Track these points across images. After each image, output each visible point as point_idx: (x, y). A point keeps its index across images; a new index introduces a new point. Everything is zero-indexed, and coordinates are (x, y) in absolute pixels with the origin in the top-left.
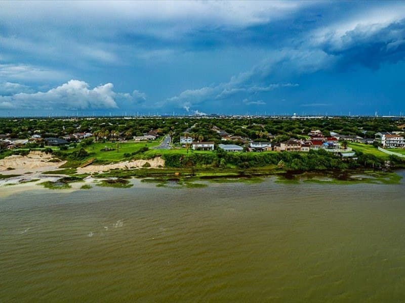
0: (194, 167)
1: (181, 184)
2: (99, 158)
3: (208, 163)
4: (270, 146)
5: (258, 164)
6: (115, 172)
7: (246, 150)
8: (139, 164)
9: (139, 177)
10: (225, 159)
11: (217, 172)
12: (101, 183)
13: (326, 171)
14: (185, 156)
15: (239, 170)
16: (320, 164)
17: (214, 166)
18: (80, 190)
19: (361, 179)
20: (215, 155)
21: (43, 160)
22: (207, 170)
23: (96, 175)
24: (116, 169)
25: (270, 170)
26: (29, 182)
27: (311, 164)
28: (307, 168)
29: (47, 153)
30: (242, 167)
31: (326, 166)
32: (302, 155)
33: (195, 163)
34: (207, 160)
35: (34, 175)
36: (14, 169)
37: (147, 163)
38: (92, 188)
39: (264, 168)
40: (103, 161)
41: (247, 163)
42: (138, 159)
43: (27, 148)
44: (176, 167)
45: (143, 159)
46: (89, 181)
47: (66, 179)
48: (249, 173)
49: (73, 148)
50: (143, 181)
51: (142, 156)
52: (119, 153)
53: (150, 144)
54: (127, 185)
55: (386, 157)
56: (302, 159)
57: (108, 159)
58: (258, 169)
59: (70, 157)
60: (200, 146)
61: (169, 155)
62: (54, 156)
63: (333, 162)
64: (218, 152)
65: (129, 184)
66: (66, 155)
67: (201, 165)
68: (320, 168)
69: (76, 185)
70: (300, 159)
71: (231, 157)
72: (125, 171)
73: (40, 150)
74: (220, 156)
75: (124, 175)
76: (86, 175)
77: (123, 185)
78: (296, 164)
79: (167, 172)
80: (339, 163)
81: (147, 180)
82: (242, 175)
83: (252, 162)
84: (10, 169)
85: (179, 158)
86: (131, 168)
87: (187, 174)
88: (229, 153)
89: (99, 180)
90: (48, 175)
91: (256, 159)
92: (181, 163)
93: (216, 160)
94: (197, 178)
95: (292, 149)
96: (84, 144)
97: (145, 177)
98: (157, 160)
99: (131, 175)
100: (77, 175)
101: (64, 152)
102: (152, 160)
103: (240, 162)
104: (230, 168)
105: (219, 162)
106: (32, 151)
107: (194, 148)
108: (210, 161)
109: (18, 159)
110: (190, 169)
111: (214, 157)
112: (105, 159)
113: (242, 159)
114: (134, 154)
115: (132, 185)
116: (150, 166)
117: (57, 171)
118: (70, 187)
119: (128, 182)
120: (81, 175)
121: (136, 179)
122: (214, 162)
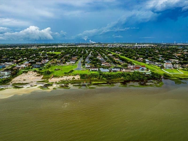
0: (91, 79)
1: (86, 87)
2: (55, 74)
3: (96, 77)
4: (119, 69)
5: (114, 78)
6: (63, 82)
7: (110, 71)
8: (71, 78)
9: (72, 84)
10: (102, 76)
11: (99, 82)
12: (59, 87)
13: (138, 81)
14: (87, 75)
15: (107, 81)
16: (137, 78)
17: (98, 79)
18: (53, 90)
19: (149, 85)
20: (99, 74)
21: (34, 75)
22: (96, 80)
23: (56, 83)
24: (63, 80)
25: (118, 80)
26: (34, 86)
27: (133, 78)
28: (132, 80)
29: (35, 72)
30: (108, 79)
31: (139, 79)
32: (131, 74)
33: (91, 77)
34: (95, 76)
35: (34, 83)
36: (25, 80)
37: (74, 77)
38: (57, 89)
39: (116, 80)
40: (57, 76)
41: (110, 78)
42: (70, 75)
43: (26, 70)
44: (85, 79)
45: (72, 76)
46: (55, 86)
47: (46, 85)
48: (111, 82)
49: (44, 69)
50: (73, 86)
51: (72, 74)
52: (62, 72)
53: (73, 66)
54: (68, 88)
55: (163, 74)
56: (130, 75)
57: (59, 75)
58: (114, 80)
59: (44, 74)
60: (93, 69)
61: (82, 74)
62: (38, 73)
63: (142, 77)
64: (99, 73)
65: (69, 87)
66: (42, 73)
67: (93, 78)
68: (137, 79)
69: (51, 88)
70: (129, 75)
71: (104, 75)
72: (66, 81)
73: (32, 71)
74: (100, 75)
75: (66, 83)
76: (53, 83)
77: (67, 88)
78: (128, 78)
79: (82, 81)
80: (144, 77)
81: (75, 85)
82: (108, 83)
83: (112, 77)
84: (24, 80)
85: (85, 75)
86: (68, 79)
87: (89, 82)
88: (104, 73)
89: (58, 85)
90: (39, 83)
91: (113, 75)
92: (86, 77)
93: (99, 76)
94: (92, 84)
95: (127, 71)
96: (48, 67)
97: (74, 84)
98: (77, 76)
99: (69, 83)
100: (50, 83)
101: (41, 71)
102: (75, 76)
103: (107, 77)
104: (104, 79)
105: (100, 77)
106: (29, 71)
107: (91, 70)
108: (97, 76)
109: (25, 75)
110: (89, 80)
111: (98, 75)
112: (58, 75)
113: (109, 76)
114: (68, 73)
115: (70, 88)
116: (75, 78)
117: (42, 81)
118: (49, 89)
119: (68, 86)
120: (51, 83)
121: (71, 85)
122: (98, 77)
